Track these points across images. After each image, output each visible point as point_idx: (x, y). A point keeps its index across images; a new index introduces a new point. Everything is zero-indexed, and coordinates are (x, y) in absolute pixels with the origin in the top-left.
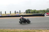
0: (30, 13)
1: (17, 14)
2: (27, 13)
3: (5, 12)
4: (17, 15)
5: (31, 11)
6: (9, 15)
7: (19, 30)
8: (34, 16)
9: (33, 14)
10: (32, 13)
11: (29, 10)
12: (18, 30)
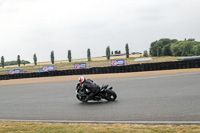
0: (168, 53)
1: (117, 60)
2: (155, 55)
3: (69, 53)
4: (115, 64)
5: (173, 46)
6: (83, 66)
7: (126, 127)
8: (186, 68)
9: (183, 58)
10: (179, 54)
11: (166, 42)
12: (122, 127)
